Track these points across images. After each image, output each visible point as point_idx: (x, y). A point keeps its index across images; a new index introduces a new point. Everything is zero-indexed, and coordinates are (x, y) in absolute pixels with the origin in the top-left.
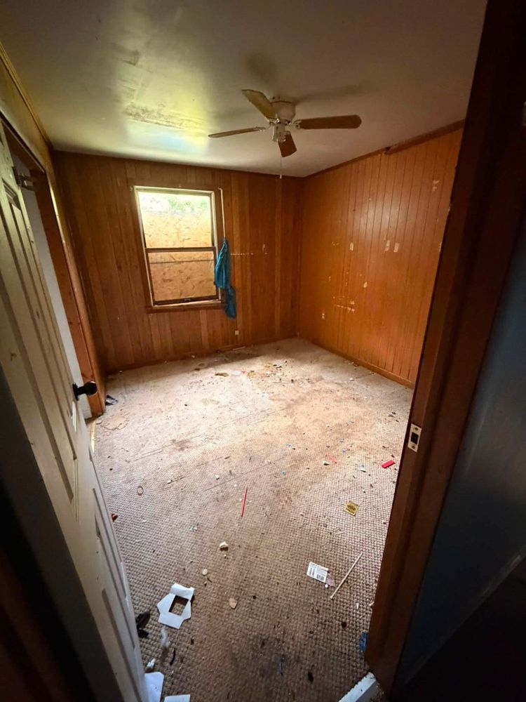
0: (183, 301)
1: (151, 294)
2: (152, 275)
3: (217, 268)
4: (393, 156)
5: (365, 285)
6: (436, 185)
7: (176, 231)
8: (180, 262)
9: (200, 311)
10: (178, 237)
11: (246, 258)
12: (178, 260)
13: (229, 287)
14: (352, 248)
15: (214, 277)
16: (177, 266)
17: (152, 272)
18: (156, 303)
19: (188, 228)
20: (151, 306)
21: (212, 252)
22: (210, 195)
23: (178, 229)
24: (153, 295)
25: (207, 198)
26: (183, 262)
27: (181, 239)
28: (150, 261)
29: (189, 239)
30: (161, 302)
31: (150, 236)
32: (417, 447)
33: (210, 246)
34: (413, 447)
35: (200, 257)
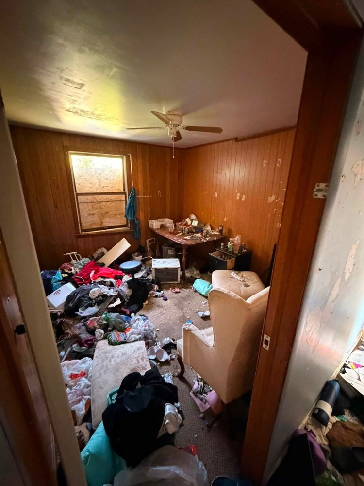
0: (103, 229)
1: (79, 225)
2: (80, 211)
3: (127, 207)
4: (240, 143)
5: (225, 220)
6: (265, 163)
7: (98, 181)
8: (100, 202)
9: (115, 236)
10: (100, 185)
11: (147, 200)
12: (99, 200)
13: (136, 219)
14: (216, 196)
15: (125, 212)
16: (99, 204)
17: (80, 209)
18: (83, 231)
19: (106, 179)
20: (79, 233)
21: (124, 196)
22: (122, 158)
23: (100, 180)
24: (81, 225)
25: (120, 160)
26: (103, 202)
27: (102, 187)
28: (79, 202)
29: (107, 186)
30: (87, 230)
31: (79, 184)
32: (268, 347)
33: (122, 191)
34: (266, 347)
35: (115, 198)
